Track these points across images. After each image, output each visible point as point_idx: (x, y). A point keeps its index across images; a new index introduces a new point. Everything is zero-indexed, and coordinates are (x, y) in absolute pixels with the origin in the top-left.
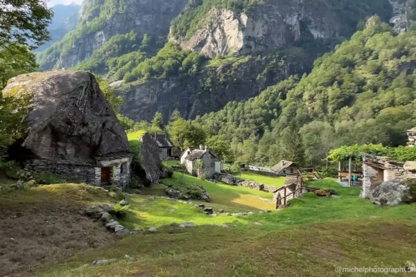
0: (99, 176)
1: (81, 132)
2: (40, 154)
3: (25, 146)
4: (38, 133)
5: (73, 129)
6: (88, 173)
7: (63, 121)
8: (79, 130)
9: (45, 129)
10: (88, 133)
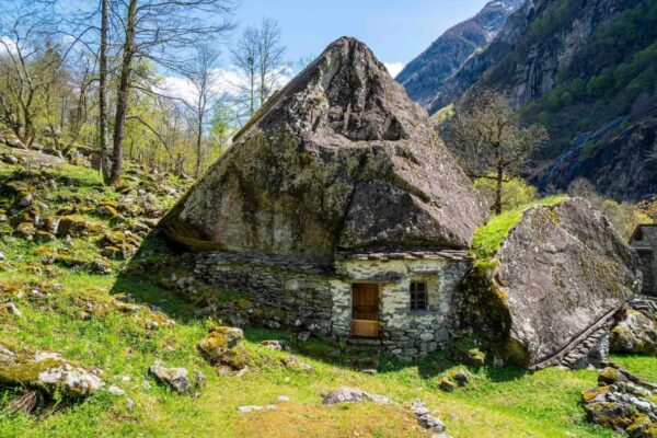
0: (344, 308)
1: (296, 182)
2: (222, 239)
3: (188, 220)
4: (213, 188)
5: (281, 175)
6: (315, 293)
7: (258, 156)
8: (293, 177)
9: (224, 179)
10: (315, 185)
